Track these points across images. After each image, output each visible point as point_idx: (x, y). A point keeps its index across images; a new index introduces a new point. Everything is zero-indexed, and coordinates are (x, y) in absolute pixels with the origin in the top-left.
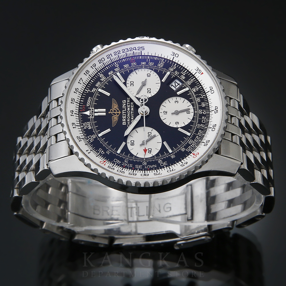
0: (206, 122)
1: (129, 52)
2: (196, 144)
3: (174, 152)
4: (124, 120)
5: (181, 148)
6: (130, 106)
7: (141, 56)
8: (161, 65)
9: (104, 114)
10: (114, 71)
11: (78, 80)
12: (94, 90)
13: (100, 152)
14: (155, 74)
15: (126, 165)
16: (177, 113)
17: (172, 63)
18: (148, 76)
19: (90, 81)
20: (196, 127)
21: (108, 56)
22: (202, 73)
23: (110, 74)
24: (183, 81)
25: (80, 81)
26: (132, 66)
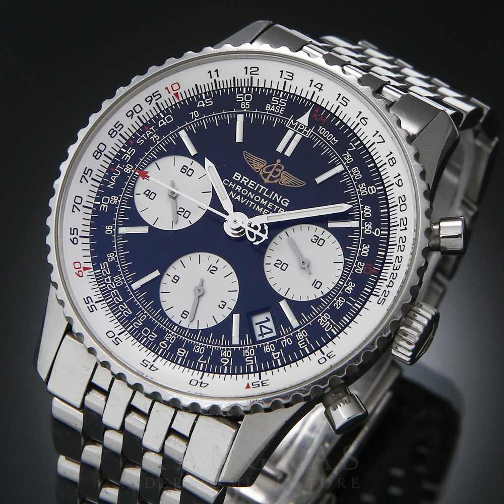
0: (142, 335)
1: (391, 270)
2: (107, 289)
3: (117, 238)
4: (245, 180)
5: (116, 256)
6: (268, 209)
7: (371, 294)
8: (325, 320)
9: (280, 149)
10: (367, 220)
11: (383, 131)
12: (348, 159)
13: (204, 100)
14: (312, 298)
15: (148, 133)
16: (200, 293)
17: (315, 345)
18: (315, 282)
19: (373, 161)
20: (143, 309)
22: (248, 387)
23: (366, 209)
24: (260, 345)
25: (380, 136)
26: (357, 262)
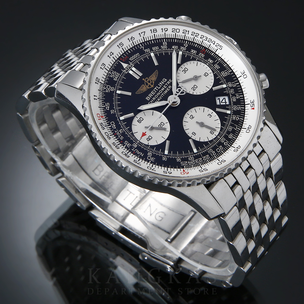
0: (219, 152)
1: (206, 42)
2: (194, 164)
3: (169, 156)
4: (150, 95)
5: (178, 157)
6: (167, 88)
7: (215, 53)
8: (224, 74)
9: (138, 78)
10: (179, 48)
11: (140, 31)
12: (148, 51)
13: (106, 106)
14: (213, 78)
15: (118, 134)
16: (202, 125)
17: (235, 80)
18: (205, 75)
19: (151, 40)
20: (207, 150)
21: (184, 31)
22: (253, 109)
23: (174, 48)
24: (232, 102)
25: (141, 33)
26: (199, 56)
